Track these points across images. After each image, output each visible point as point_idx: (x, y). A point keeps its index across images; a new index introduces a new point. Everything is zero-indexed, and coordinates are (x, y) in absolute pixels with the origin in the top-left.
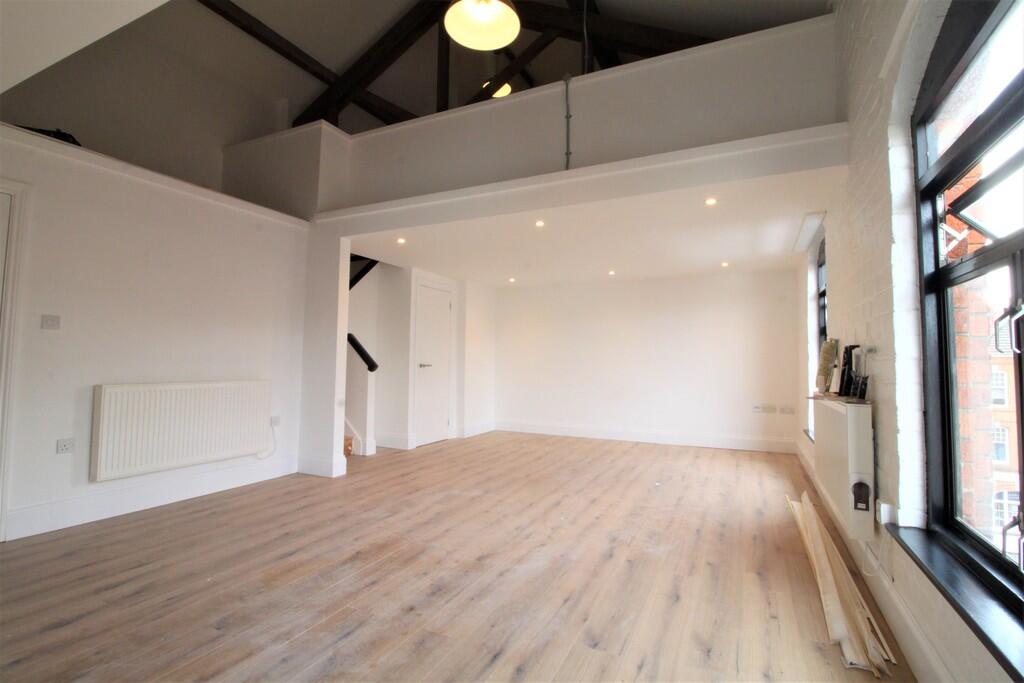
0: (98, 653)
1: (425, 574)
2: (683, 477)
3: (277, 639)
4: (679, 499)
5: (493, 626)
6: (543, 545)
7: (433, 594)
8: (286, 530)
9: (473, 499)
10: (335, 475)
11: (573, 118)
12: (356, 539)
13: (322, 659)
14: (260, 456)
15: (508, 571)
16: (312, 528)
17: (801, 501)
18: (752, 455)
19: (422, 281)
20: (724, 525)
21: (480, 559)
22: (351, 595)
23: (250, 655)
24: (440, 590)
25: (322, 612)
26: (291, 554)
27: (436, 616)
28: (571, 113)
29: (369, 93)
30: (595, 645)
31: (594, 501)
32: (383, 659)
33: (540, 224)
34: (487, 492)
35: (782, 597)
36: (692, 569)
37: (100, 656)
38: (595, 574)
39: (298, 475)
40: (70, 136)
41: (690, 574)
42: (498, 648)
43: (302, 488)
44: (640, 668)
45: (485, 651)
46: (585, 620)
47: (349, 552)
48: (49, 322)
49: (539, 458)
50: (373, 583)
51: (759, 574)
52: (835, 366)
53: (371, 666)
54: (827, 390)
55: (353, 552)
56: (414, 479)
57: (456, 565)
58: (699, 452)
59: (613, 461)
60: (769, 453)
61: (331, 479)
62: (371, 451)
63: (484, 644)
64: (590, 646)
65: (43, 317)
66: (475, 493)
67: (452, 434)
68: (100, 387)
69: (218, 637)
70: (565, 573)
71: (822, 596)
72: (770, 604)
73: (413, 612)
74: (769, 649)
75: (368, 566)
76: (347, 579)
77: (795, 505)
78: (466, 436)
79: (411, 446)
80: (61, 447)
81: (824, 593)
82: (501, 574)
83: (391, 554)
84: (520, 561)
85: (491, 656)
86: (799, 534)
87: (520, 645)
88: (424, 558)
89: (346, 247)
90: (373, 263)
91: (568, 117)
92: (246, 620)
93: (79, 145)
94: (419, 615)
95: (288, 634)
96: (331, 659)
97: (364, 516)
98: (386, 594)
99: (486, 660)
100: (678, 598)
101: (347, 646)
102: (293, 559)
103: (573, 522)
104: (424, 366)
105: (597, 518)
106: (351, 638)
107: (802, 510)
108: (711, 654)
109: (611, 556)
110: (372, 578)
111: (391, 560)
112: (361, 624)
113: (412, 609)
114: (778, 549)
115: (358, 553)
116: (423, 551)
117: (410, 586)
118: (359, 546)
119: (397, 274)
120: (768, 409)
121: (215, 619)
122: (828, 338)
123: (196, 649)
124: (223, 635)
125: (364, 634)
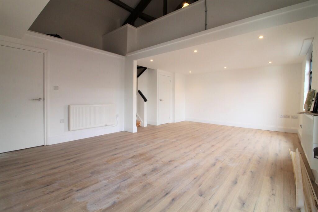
0: (60, 177)
1: (152, 164)
2: (249, 140)
3: (105, 179)
4: (245, 147)
5: (168, 184)
6: (192, 159)
7: (153, 171)
8: (116, 147)
9: (172, 142)
10: (134, 132)
11: (208, 12)
12: (135, 152)
13: (116, 187)
14: (113, 125)
15: (178, 166)
16: (124, 147)
17: (295, 152)
18: (278, 133)
19: (161, 74)
20: (261, 158)
21: (170, 161)
22: (129, 168)
23: (97, 183)
24: (155, 170)
25: (120, 173)
26: (116, 154)
27: (151, 178)
28: (207, 10)
29: (143, 13)
30: (201, 195)
31: (213, 146)
32: (133, 189)
33: (196, 51)
34: (177, 140)
35: (279, 188)
36: (244, 173)
37: (61, 178)
38: (207, 171)
39: (124, 132)
40: (59, 36)
41: (243, 174)
42: (168, 191)
43: (124, 136)
44: (216, 206)
45: (164, 192)
46: (200, 186)
47: (131, 155)
48: (56, 88)
49: (197, 130)
50: (136, 165)
51: (271, 178)
52: (313, 101)
53: (129, 191)
54: (309, 110)
55: (133, 155)
56: (157, 134)
57: (162, 162)
58: (256, 131)
59: (223, 133)
60: (286, 133)
61: (132, 133)
62: (146, 125)
63: (164, 189)
64: (199, 195)
65: (54, 86)
66: (174, 140)
67: (171, 121)
68: (69, 105)
69: (90, 177)
70: (197, 169)
71: (296, 189)
72: (273, 189)
73: (145, 176)
74: (269, 206)
75: (136, 160)
76: (129, 164)
77: (292, 153)
78: (175, 122)
79: (158, 124)
80: (61, 121)
81: (297, 188)
82: (175, 167)
83: (143, 157)
84: (182, 163)
85: (165, 194)
86: (292, 164)
87: (176, 192)
88: (153, 159)
89: (135, 64)
90: (146, 68)
91: (206, 11)
92: (99, 172)
93: (62, 38)
94: (147, 177)
95: (109, 178)
96: (118, 187)
97: (139, 145)
98: (139, 169)
99: (163, 195)
100: (236, 183)
101: (124, 184)
102: (116, 156)
103: (204, 152)
104: (162, 100)
105: (213, 152)
106: (126, 181)
107: (295, 156)
108: (244, 205)
109: (215, 165)
110: (136, 164)
111: (143, 159)
112: (129, 178)
113: (145, 175)
114: (282, 169)
115: (134, 156)
116: (153, 157)
117: (146, 167)
118: (135, 154)
119: (153, 72)
120: (287, 117)
121: (91, 171)
122: (311, 89)
123: (84, 179)
124: (92, 176)
125: (129, 181)
